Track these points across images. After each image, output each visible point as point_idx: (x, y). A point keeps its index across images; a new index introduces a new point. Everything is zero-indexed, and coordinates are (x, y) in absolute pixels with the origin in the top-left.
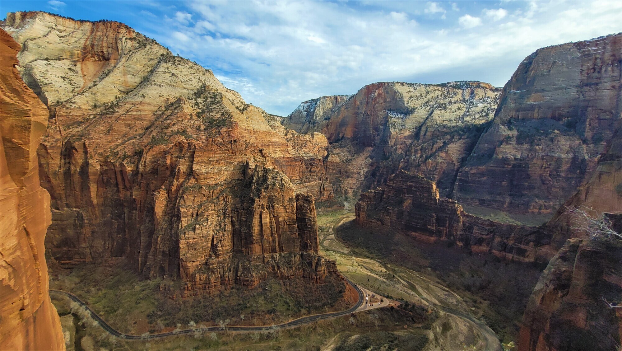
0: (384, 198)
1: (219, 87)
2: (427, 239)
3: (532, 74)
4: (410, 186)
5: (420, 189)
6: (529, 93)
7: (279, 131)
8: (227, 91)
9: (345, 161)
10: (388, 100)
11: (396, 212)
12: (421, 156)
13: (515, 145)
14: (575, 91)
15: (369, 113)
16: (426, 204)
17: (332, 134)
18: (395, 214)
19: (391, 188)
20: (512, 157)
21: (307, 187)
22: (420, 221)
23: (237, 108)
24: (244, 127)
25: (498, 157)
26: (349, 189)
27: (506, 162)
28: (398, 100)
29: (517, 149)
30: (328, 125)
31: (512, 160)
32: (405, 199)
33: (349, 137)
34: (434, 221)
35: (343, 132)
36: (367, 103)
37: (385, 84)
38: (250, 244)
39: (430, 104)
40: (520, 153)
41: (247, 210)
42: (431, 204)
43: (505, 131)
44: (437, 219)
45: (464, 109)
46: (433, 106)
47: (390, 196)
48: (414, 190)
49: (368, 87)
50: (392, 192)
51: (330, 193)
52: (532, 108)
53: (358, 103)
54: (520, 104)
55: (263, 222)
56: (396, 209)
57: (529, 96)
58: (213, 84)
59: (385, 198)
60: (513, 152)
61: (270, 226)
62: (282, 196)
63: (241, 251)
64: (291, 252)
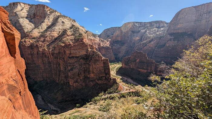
0: (130, 59)
1: (78, 25)
2: (144, 71)
4: (139, 55)
7: (98, 39)
9: (118, 48)
10: (132, 28)
11: (134, 63)
12: (142, 46)
15: (126, 32)
16: (144, 61)
22: (142, 66)
23: (84, 32)
28: (135, 28)
32: (137, 59)
33: (120, 40)
35: (118, 39)
36: (125, 29)
38: (90, 74)
41: (88, 64)
44: (147, 65)
45: (157, 30)
46: (146, 29)
47: (132, 58)
48: (140, 57)
49: (125, 24)
53: (122, 29)
55: (93, 67)
58: (76, 24)
61: (96, 69)
62: (99, 59)
63: (87, 76)
64: (102, 76)
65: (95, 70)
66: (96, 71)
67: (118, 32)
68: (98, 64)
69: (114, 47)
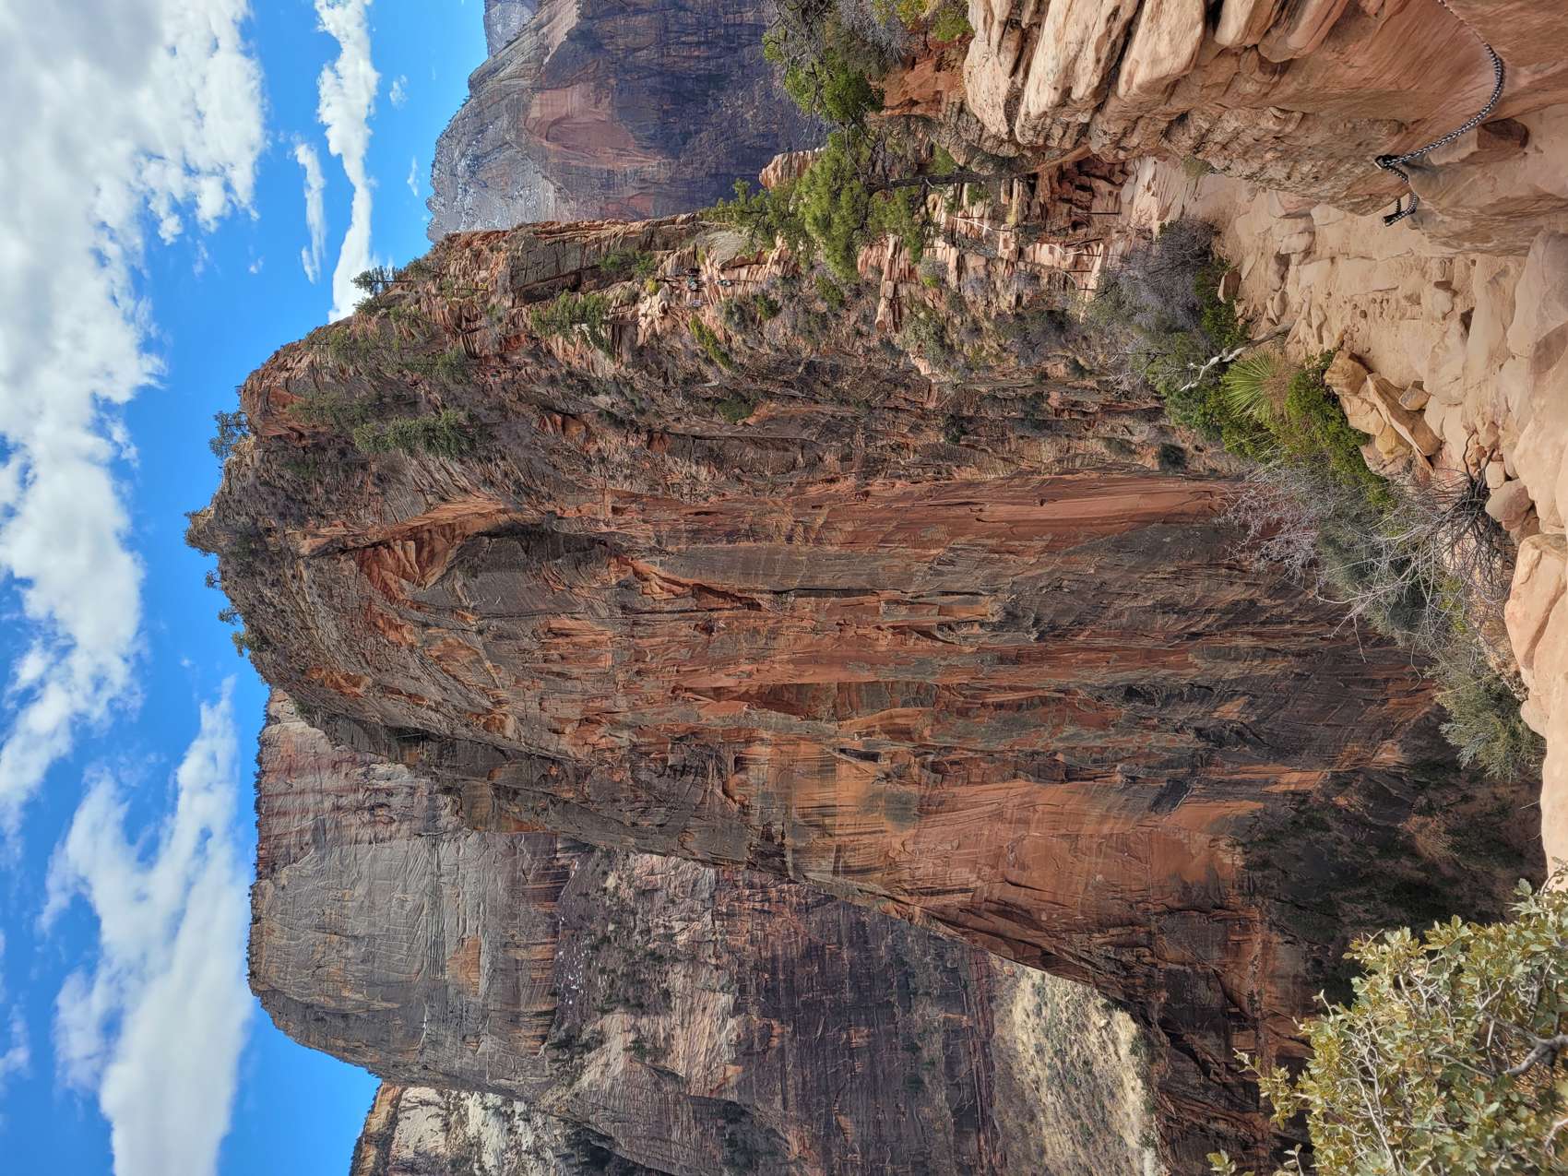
3: (358, 996)
6: (437, 992)
13: (676, 1019)
14: (453, 847)
20: (731, 1023)
25: (733, 1081)
27: (757, 1047)
29: (692, 1011)
31: (747, 1024)
40: (708, 996)
43: (607, 1065)
52: (505, 971)
54: (485, 1017)
57: (451, 989)
60: (704, 1023)
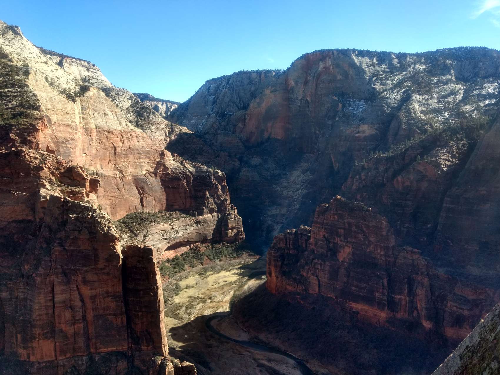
0: (310, 244)
1: (30, 56)
2: (375, 315)
4: (349, 224)
5: (365, 229)
7: (157, 129)
8: (46, 63)
9: (269, 178)
10: (339, 77)
11: (327, 268)
12: (387, 170)
15: (308, 99)
16: (373, 256)
17: (251, 133)
18: (326, 272)
19: (319, 228)
21: (198, 222)
22: (363, 285)
23: (63, 92)
24: (73, 124)
26: (275, 224)
28: (354, 77)
30: (245, 119)
32: (341, 247)
33: (279, 138)
34: (386, 283)
35: (270, 130)
36: (306, 83)
37: (333, 52)
38: (31, 342)
39: (406, 84)
41: (28, 277)
42: (381, 255)
44: (389, 282)
45: (462, 92)
46: (410, 87)
47: (319, 240)
48: (355, 232)
49: (306, 57)
50: (321, 233)
51: (238, 232)
53: (292, 83)
55: (55, 299)
56: (327, 263)
58: (19, 51)
59: (312, 244)
61: (72, 308)
62: (95, 250)
63: (15, 354)
64: (111, 353)
65: (68, 315)
66: (74, 322)
67: (272, 95)
68: (90, 277)
69: (245, 173)
